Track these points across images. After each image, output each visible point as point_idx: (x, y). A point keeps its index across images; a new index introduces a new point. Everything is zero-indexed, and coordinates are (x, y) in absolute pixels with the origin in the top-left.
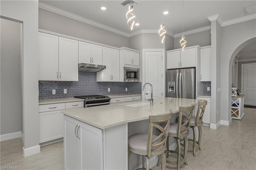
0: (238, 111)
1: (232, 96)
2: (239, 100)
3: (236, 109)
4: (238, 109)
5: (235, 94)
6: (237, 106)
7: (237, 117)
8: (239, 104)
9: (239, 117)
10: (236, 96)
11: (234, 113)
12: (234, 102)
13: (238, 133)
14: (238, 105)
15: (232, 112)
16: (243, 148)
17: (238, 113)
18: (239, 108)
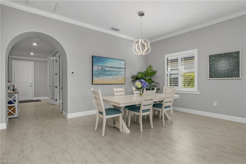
0: (15, 108)
1: (8, 92)
2: (15, 96)
3: (12, 106)
4: (15, 106)
5: (11, 90)
6: (13, 103)
7: (14, 115)
8: (15, 100)
9: (16, 115)
10: (12, 92)
11: (10, 111)
12: (10, 99)
13: (20, 134)
14: (15, 102)
15: (8, 111)
16: (32, 149)
17: (15, 111)
18: (16, 104)
